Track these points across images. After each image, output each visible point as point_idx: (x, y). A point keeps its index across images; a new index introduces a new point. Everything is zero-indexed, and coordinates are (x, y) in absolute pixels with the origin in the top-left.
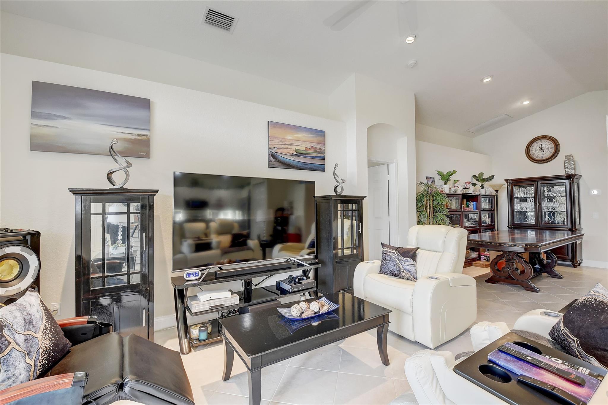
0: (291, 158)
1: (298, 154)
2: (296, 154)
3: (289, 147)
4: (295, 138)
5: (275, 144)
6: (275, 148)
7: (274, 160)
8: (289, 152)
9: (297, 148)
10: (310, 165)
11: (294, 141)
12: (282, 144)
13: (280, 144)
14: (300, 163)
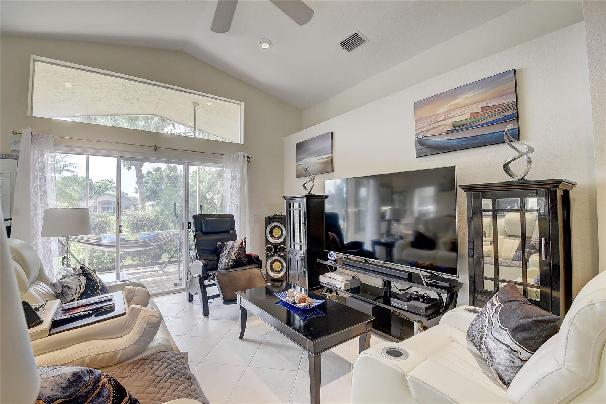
0: (446, 138)
1: (456, 128)
2: (454, 129)
3: (442, 123)
4: (451, 108)
5: (422, 128)
6: (423, 132)
7: (421, 147)
8: (442, 130)
9: (454, 120)
10: (480, 138)
11: (449, 112)
12: (431, 123)
13: (429, 124)
14: (461, 140)
